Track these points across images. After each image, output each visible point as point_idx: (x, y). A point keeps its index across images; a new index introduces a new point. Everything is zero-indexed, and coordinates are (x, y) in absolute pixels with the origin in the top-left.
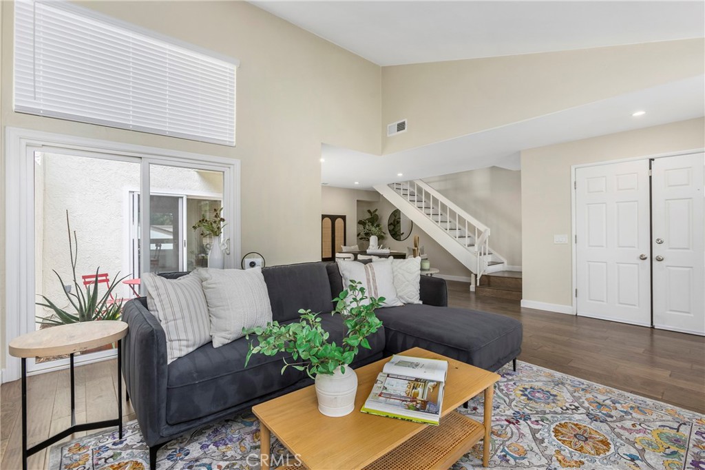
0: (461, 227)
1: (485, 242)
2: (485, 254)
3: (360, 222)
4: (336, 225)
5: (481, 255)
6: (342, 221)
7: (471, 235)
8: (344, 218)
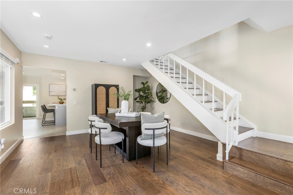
0: (208, 93)
1: (235, 109)
2: (235, 119)
3: (136, 90)
4: (110, 92)
5: (230, 120)
6: (116, 89)
7: (217, 100)
8: (117, 87)
